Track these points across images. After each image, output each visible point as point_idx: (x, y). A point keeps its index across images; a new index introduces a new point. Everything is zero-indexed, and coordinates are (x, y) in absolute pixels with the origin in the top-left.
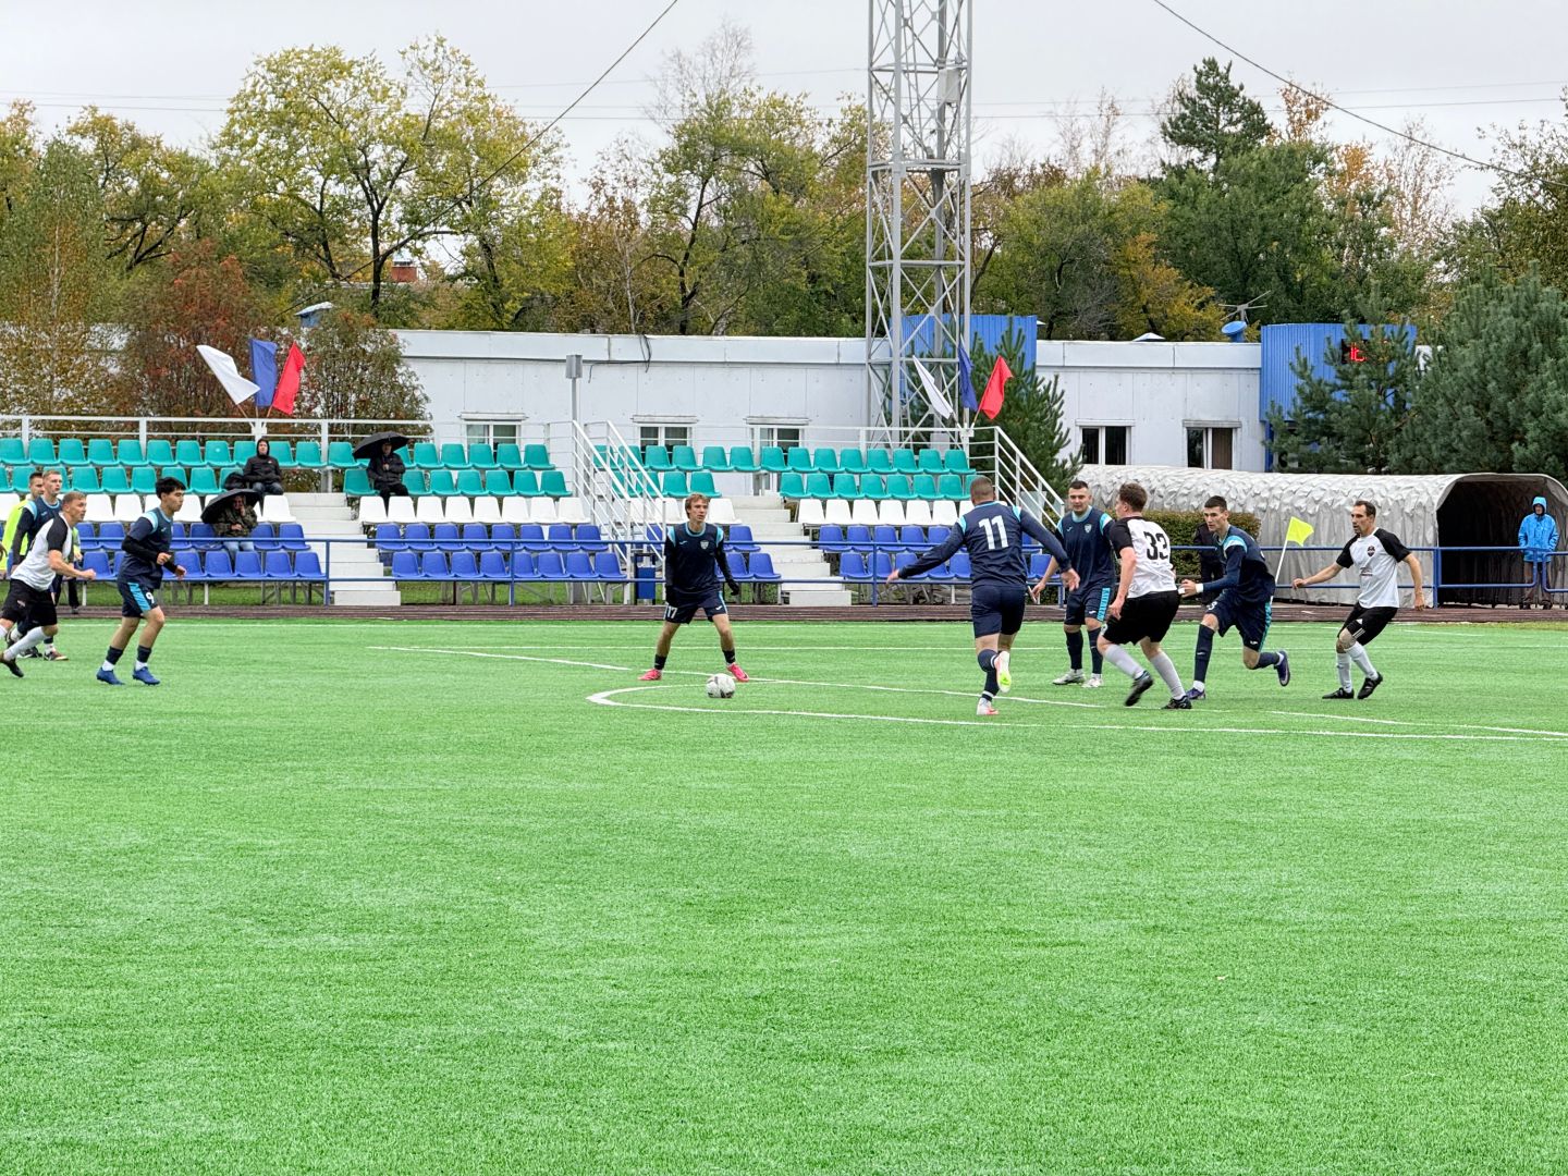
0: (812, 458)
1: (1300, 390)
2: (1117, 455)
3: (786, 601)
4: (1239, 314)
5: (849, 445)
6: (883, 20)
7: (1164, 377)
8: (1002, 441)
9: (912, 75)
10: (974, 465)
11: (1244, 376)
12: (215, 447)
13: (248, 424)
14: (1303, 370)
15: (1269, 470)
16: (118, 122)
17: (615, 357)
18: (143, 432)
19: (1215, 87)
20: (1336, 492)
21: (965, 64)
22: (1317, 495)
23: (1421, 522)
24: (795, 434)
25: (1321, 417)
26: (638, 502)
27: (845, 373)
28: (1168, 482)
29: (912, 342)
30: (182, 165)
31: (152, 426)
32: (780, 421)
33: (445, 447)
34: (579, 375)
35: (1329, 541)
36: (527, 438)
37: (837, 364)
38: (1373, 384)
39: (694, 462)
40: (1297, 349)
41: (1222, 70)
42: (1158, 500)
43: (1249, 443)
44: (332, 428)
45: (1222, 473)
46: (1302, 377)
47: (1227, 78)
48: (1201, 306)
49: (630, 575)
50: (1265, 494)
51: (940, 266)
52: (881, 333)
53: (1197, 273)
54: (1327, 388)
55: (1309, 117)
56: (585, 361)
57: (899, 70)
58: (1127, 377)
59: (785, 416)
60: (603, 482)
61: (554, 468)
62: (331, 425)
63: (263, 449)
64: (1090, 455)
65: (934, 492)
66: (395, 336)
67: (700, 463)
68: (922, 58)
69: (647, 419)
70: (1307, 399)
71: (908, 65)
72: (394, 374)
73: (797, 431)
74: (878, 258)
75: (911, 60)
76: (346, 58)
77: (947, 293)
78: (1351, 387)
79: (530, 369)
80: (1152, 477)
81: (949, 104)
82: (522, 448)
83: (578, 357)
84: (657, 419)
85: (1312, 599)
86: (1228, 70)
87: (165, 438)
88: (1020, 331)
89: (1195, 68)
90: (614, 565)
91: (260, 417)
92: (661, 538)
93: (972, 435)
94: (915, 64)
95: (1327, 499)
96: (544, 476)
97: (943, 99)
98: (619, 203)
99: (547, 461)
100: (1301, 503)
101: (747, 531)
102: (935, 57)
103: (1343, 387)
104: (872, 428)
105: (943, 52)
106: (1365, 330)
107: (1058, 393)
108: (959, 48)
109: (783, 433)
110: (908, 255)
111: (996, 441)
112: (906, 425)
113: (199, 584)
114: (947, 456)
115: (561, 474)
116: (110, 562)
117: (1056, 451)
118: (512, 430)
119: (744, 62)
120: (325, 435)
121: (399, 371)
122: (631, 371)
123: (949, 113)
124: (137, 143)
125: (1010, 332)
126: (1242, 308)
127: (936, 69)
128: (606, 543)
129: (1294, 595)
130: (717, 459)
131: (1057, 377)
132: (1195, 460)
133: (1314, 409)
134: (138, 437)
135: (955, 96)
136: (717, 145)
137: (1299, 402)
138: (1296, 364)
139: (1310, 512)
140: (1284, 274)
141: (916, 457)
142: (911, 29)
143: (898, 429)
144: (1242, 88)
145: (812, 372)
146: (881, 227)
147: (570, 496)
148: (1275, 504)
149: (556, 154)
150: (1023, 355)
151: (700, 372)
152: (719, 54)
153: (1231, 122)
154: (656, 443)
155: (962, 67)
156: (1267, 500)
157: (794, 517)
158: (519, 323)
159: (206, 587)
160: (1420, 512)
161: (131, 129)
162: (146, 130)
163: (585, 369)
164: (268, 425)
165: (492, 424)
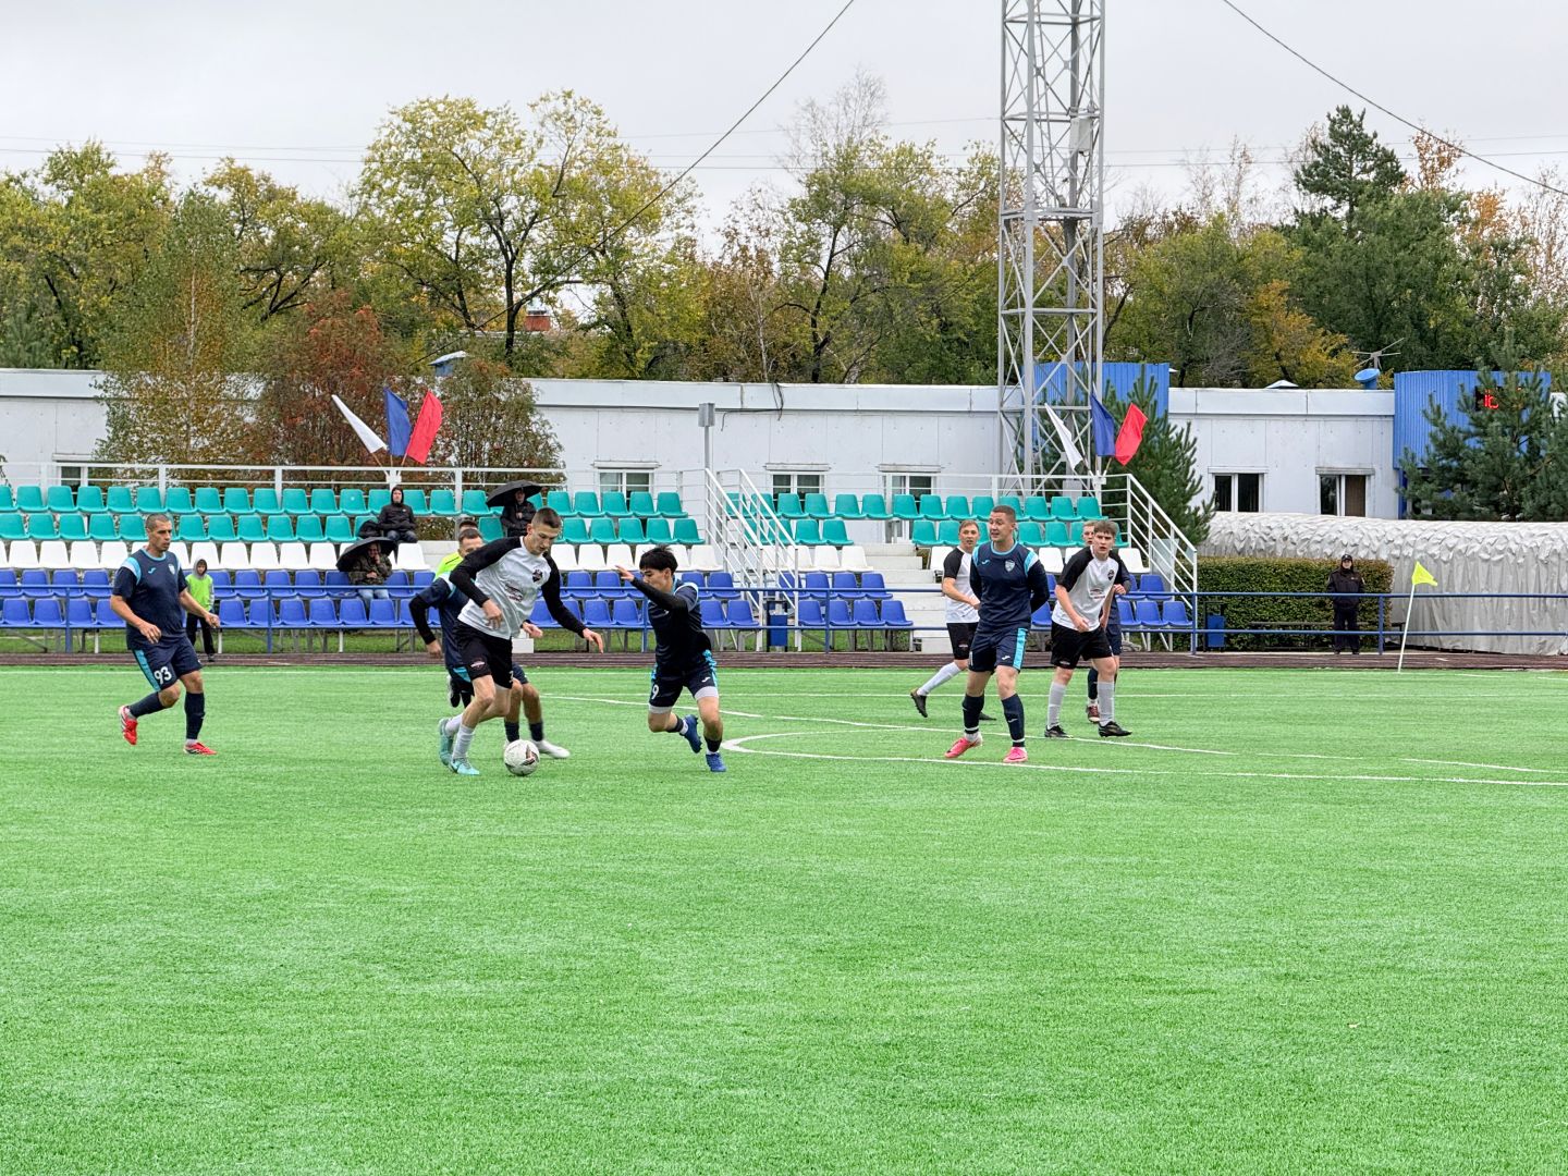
0: (944, 506)
1: (1434, 437)
2: (1249, 502)
3: (918, 648)
4: (1372, 361)
5: (981, 493)
6: (1016, 69)
7: (1298, 425)
8: (1134, 488)
9: (1044, 124)
10: (1106, 512)
11: (1377, 423)
12: (349, 495)
13: (382, 472)
14: (1436, 417)
15: (1402, 517)
16: (255, 174)
17: (747, 406)
18: (278, 480)
19: (1348, 135)
20: (1470, 539)
21: (1097, 113)
22: (1451, 542)
23: (1555, 569)
24: (927, 481)
25: (1455, 464)
26: (770, 550)
27: (978, 421)
28: (1301, 529)
29: (1045, 390)
30: (319, 215)
31: (287, 475)
32: (912, 469)
33: (577, 495)
34: (712, 423)
35: (1463, 587)
36: (660, 486)
37: (970, 412)
38: (1507, 430)
39: (826, 510)
40: (1431, 396)
41: (1356, 118)
42: (1292, 547)
43: (1382, 491)
44: (466, 477)
45: (1355, 520)
46: (1436, 425)
47: (1360, 126)
48: (1334, 353)
49: (762, 622)
50: (1399, 541)
51: (1072, 314)
52: (1013, 381)
53: (1330, 320)
54: (1461, 435)
55: (1441, 164)
56: (718, 410)
57: (1032, 119)
58: (1260, 424)
59: (917, 463)
60: (735, 530)
61: (686, 516)
62: (465, 474)
63: (398, 497)
64: (1223, 502)
65: (1067, 540)
66: (529, 385)
67: (832, 511)
68: (1055, 107)
69: (780, 467)
70: (1441, 446)
71: (1040, 114)
72: (528, 422)
73: (929, 479)
74: (1009, 307)
75: (1043, 109)
76: (480, 109)
77: (1079, 340)
78: (1485, 434)
79: (663, 417)
80: (1285, 525)
81: (1082, 153)
82: (655, 496)
83: (711, 405)
84: (789, 467)
85: (1446, 646)
86: (1362, 118)
87: (300, 486)
88: (1152, 379)
89: (1329, 116)
90: (747, 612)
91: (395, 465)
92: (793, 585)
93: (1104, 482)
94: (1048, 113)
95: (1461, 547)
96: (676, 525)
97: (1075, 148)
98: (752, 252)
99: (680, 509)
100: (1434, 550)
101: (880, 577)
102: (1068, 105)
103: (1477, 434)
104: (1004, 476)
105: (1075, 101)
106: (1499, 377)
107: (1191, 440)
108: (1091, 96)
109: (915, 481)
110: (1039, 304)
111: (1129, 488)
112: (1038, 472)
113: (334, 632)
114: (1079, 502)
115: (693, 522)
116: (246, 610)
117: (1189, 499)
118: (645, 478)
119: (877, 112)
120: (459, 483)
121: (533, 419)
122: (764, 419)
123: (1081, 161)
124: (272, 194)
125: (1142, 380)
126: (1375, 355)
127: (1068, 118)
128: (738, 591)
129: (1427, 641)
130: (850, 506)
131: (1189, 425)
132: (1328, 507)
133: (1448, 456)
134: (273, 486)
135: (1087, 145)
136: (848, 195)
137: (1432, 449)
138: (1429, 411)
139: (1444, 558)
140: (1418, 321)
141: (1048, 505)
142: (1044, 78)
143: (1031, 476)
144: (1375, 135)
145: (945, 420)
146: (1014, 274)
147: (703, 543)
148: (1408, 551)
149: (689, 204)
150: (1156, 402)
151: (832, 420)
152: (852, 103)
153: (1364, 170)
154: (788, 491)
155: (1094, 115)
156: (1400, 547)
157: (926, 565)
158: (651, 372)
159: (341, 635)
160: (1555, 559)
161: (267, 180)
162: (281, 181)
163: (718, 417)
164: (403, 474)
165: (625, 472)
